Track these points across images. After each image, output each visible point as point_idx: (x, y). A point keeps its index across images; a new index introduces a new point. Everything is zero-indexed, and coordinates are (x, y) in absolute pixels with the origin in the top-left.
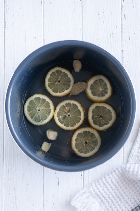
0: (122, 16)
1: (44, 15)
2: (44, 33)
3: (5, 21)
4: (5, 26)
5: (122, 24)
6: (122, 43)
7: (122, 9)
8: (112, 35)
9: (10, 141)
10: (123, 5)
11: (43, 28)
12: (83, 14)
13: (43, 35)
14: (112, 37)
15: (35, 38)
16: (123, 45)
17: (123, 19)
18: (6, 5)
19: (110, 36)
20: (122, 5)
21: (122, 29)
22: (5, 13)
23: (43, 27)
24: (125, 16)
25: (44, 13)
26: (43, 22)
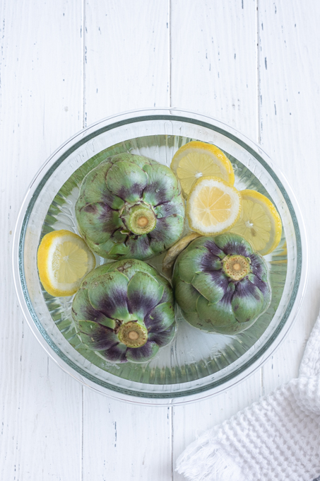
0: (258, 62)
1: (85, 59)
2: (86, 98)
3: (1, 72)
5: (259, 80)
6: (259, 121)
7: (260, 45)
8: (236, 104)
10: (261, 38)
11: (84, 88)
12: (172, 57)
13: (84, 104)
14: (237, 107)
15: (66, 110)
16: (261, 126)
17: (261, 68)
18: (1, 37)
19: (234, 105)
20: (259, 37)
21: (259, 90)
23: (84, 84)
24: (266, 61)
25: (86, 55)
26: (84, 74)
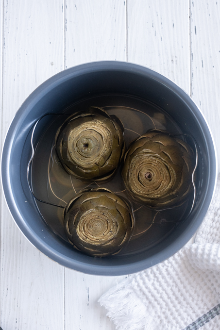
0: (190, 29)
1: (66, 27)
2: (66, 55)
3: (5, 37)
4: (4, 44)
5: (191, 43)
6: (191, 72)
7: (191, 17)
8: (174, 59)
9: (10, 228)
10: (192, 12)
11: (65, 48)
12: (128, 26)
13: (65, 60)
14: (175, 62)
15: (52, 64)
16: (192, 75)
17: (192, 34)
18: (5, 12)
19: (172, 61)
20: (190, 12)
21: (191, 49)
22: (4, 25)
23: (65, 46)
24: (195, 29)
25: (67, 25)
26: (65, 39)
